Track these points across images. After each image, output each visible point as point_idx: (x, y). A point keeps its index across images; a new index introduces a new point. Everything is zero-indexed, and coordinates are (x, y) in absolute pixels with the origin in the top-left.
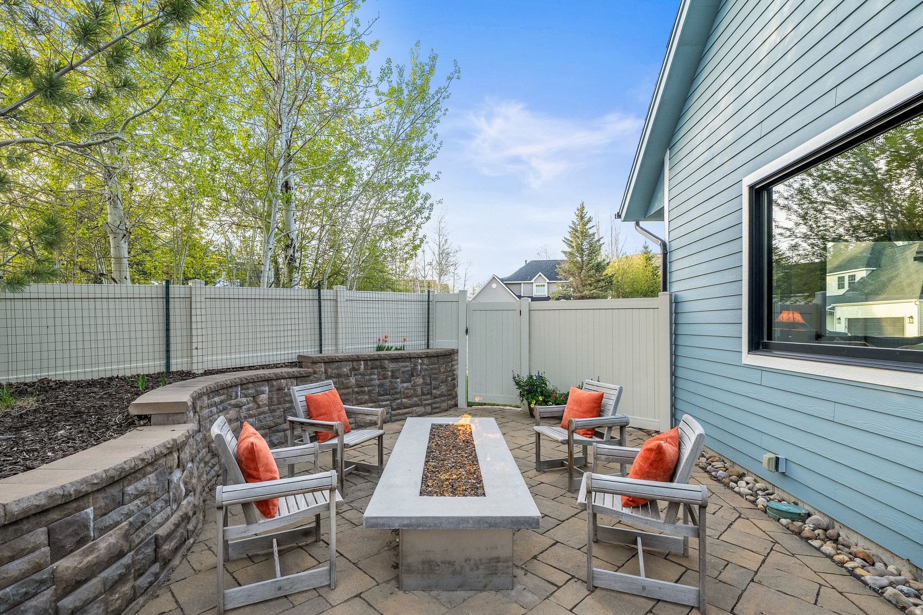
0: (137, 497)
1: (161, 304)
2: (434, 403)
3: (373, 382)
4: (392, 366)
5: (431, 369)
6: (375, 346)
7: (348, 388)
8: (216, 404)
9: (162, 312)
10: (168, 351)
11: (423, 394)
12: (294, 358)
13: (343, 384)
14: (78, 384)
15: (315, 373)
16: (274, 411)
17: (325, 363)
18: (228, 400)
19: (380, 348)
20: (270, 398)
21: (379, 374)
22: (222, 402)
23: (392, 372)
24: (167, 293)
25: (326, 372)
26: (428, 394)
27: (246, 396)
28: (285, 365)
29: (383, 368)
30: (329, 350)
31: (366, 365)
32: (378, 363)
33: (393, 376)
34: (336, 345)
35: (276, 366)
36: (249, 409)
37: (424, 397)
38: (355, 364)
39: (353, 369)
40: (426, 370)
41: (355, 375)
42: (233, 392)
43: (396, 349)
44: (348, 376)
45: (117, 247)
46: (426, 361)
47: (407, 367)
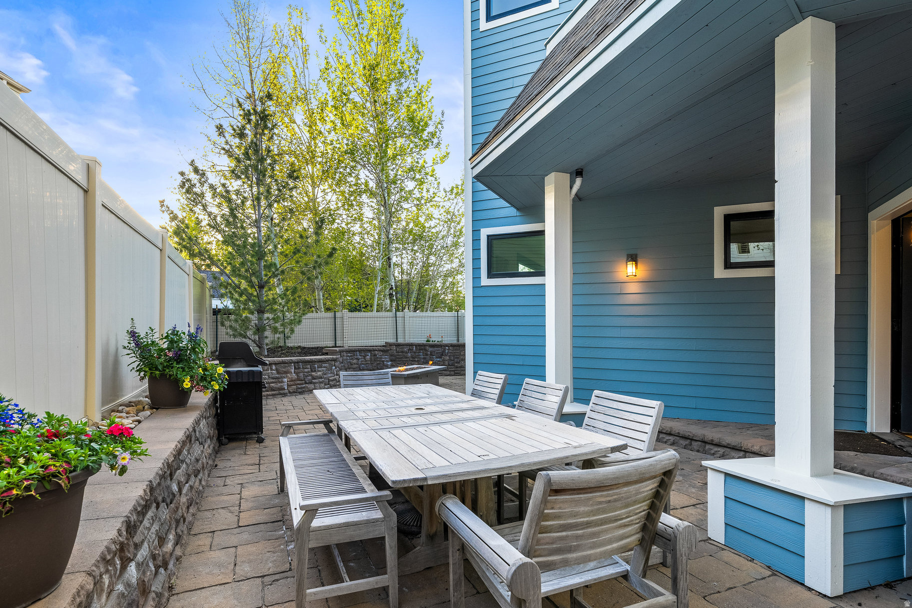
0: (324, 367)
1: (333, 320)
2: (456, 370)
3: (420, 356)
4: (431, 349)
5: (455, 353)
6: (426, 340)
7: (407, 358)
8: (348, 356)
9: (333, 323)
10: (335, 338)
11: (449, 365)
12: (383, 344)
13: (404, 356)
14: (309, 348)
15: (391, 350)
16: (372, 364)
17: (396, 346)
18: (353, 356)
19: (428, 341)
20: (371, 358)
21: (423, 353)
22: (351, 356)
23: (431, 352)
24: (335, 316)
25: (396, 350)
26: (452, 365)
27: (361, 356)
28: (380, 346)
29: (426, 350)
30: (400, 341)
31: (416, 348)
32: (423, 347)
33: (431, 355)
34: (405, 338)
35: (373, 346)
36: (362, 361)
37: (449, 367)
38: (410, 347)
39: (410, 349)
40: (451, 353)
41: (411, 352)
42: (355, 353)
43: (438, 342)
44: (407, 353)
45: (319, 295)
46: (451, 348)
47: (440, 350)
